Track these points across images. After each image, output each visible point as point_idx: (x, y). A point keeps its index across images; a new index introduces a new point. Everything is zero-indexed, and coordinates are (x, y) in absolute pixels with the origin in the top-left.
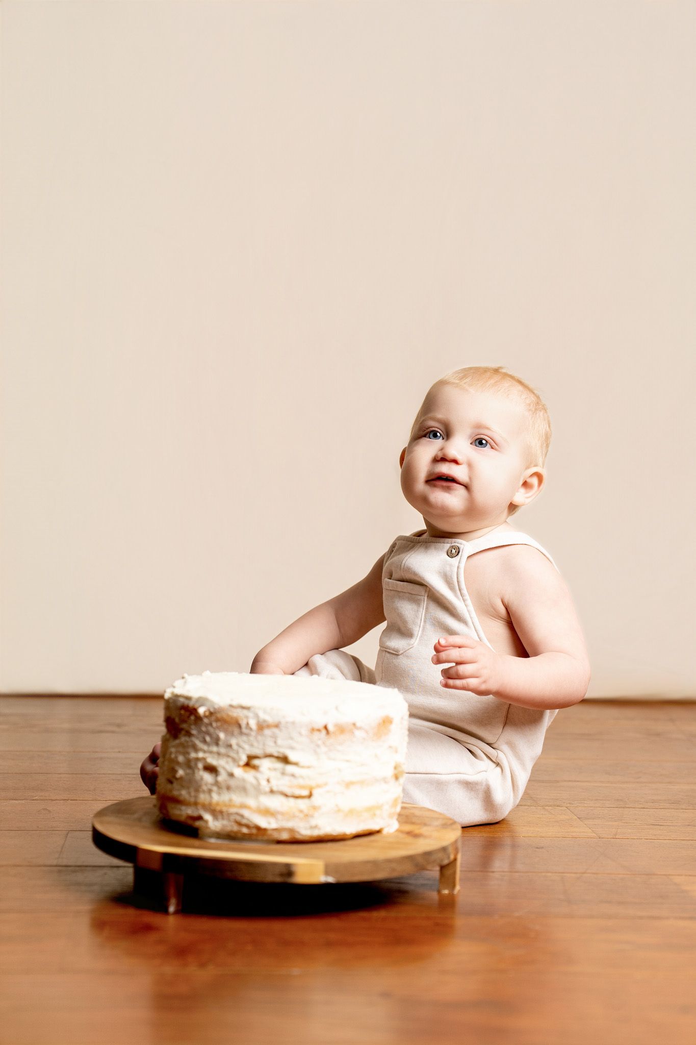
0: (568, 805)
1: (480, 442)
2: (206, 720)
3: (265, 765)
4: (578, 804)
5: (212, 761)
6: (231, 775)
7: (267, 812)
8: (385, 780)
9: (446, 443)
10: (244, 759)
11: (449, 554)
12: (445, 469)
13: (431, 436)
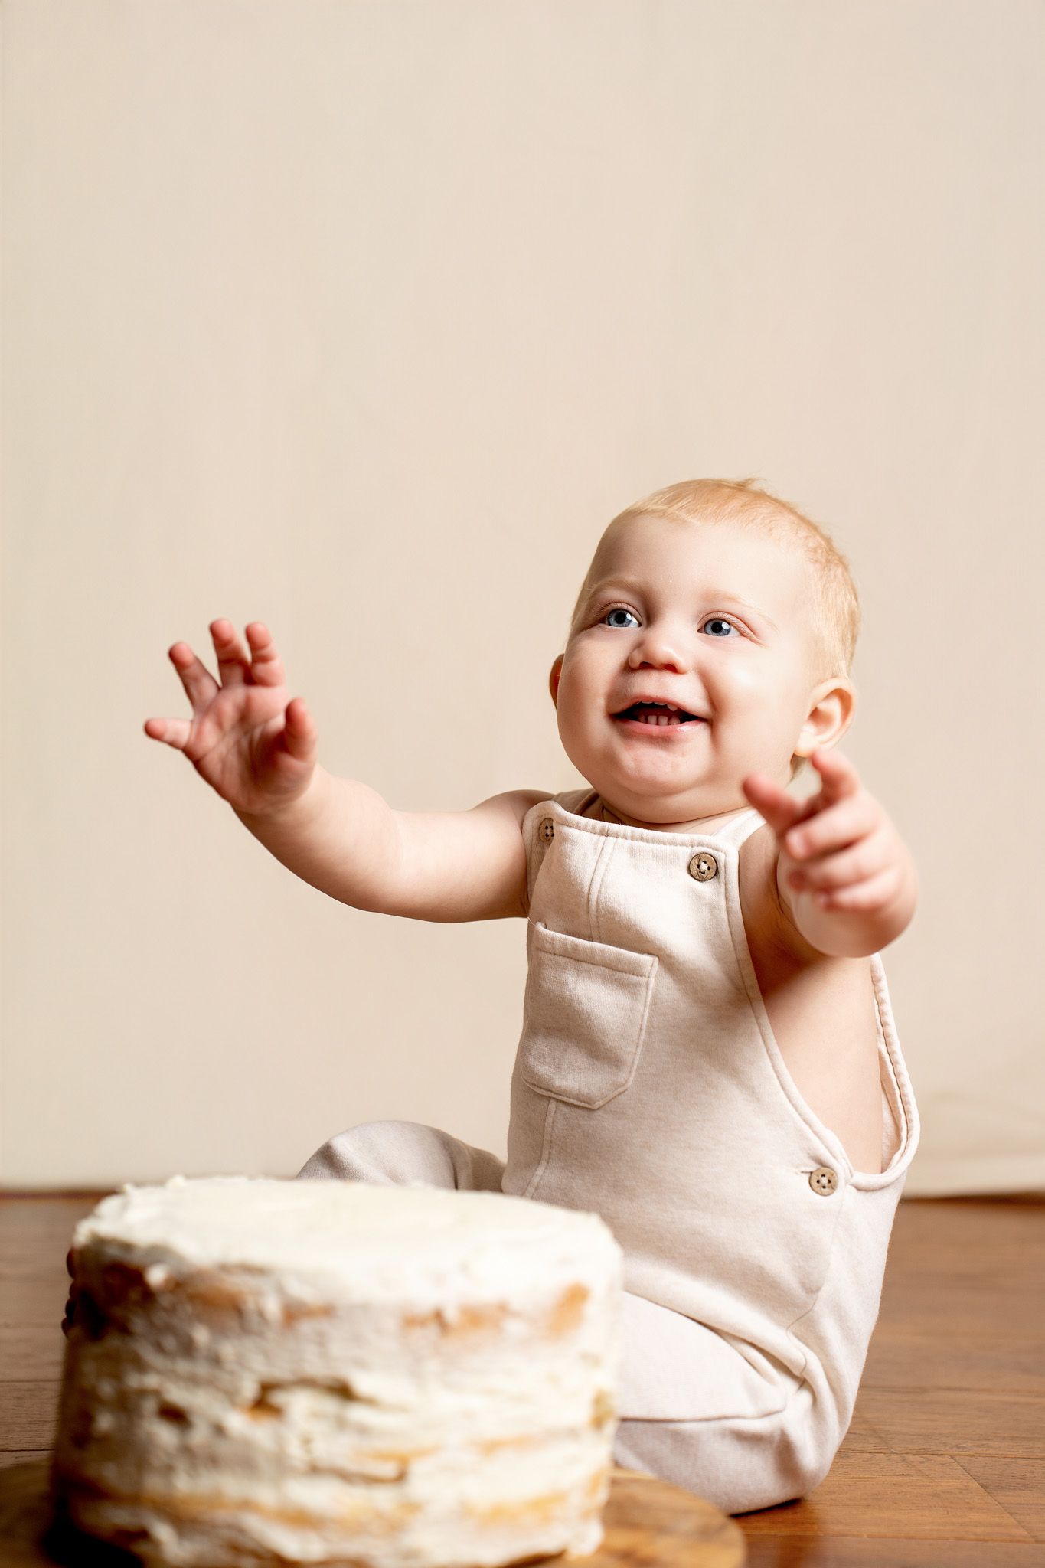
0: (955, 1451)
1: (714, 626)
2: (165, 1301)
3: (300, 1404)
4: (975, 1449)
5: (178, 1395)
6: (219, 1430)
7: (301, 1519)
8: (572, 1433)
9: (646, 632)
10: (249, 1390)
11: (694, 873)
12: (650, 686)
13: (612, 620)
